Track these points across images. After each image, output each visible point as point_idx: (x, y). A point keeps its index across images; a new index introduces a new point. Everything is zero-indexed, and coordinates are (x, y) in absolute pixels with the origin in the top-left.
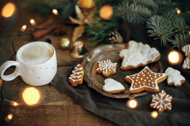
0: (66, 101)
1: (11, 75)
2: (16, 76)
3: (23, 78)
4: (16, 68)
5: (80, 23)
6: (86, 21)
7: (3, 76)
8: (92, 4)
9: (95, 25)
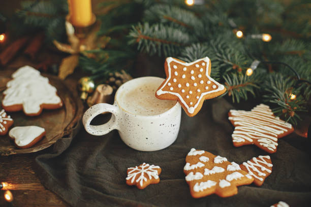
0: (34, 184)
1: (101, 126)
2: (111, 130)
3: (121, 135)
4: (113, 116)
5: (71, 50)
6: (83, 48)
7: (89, 127)
8: (92, 19)
9: (96, 54)
